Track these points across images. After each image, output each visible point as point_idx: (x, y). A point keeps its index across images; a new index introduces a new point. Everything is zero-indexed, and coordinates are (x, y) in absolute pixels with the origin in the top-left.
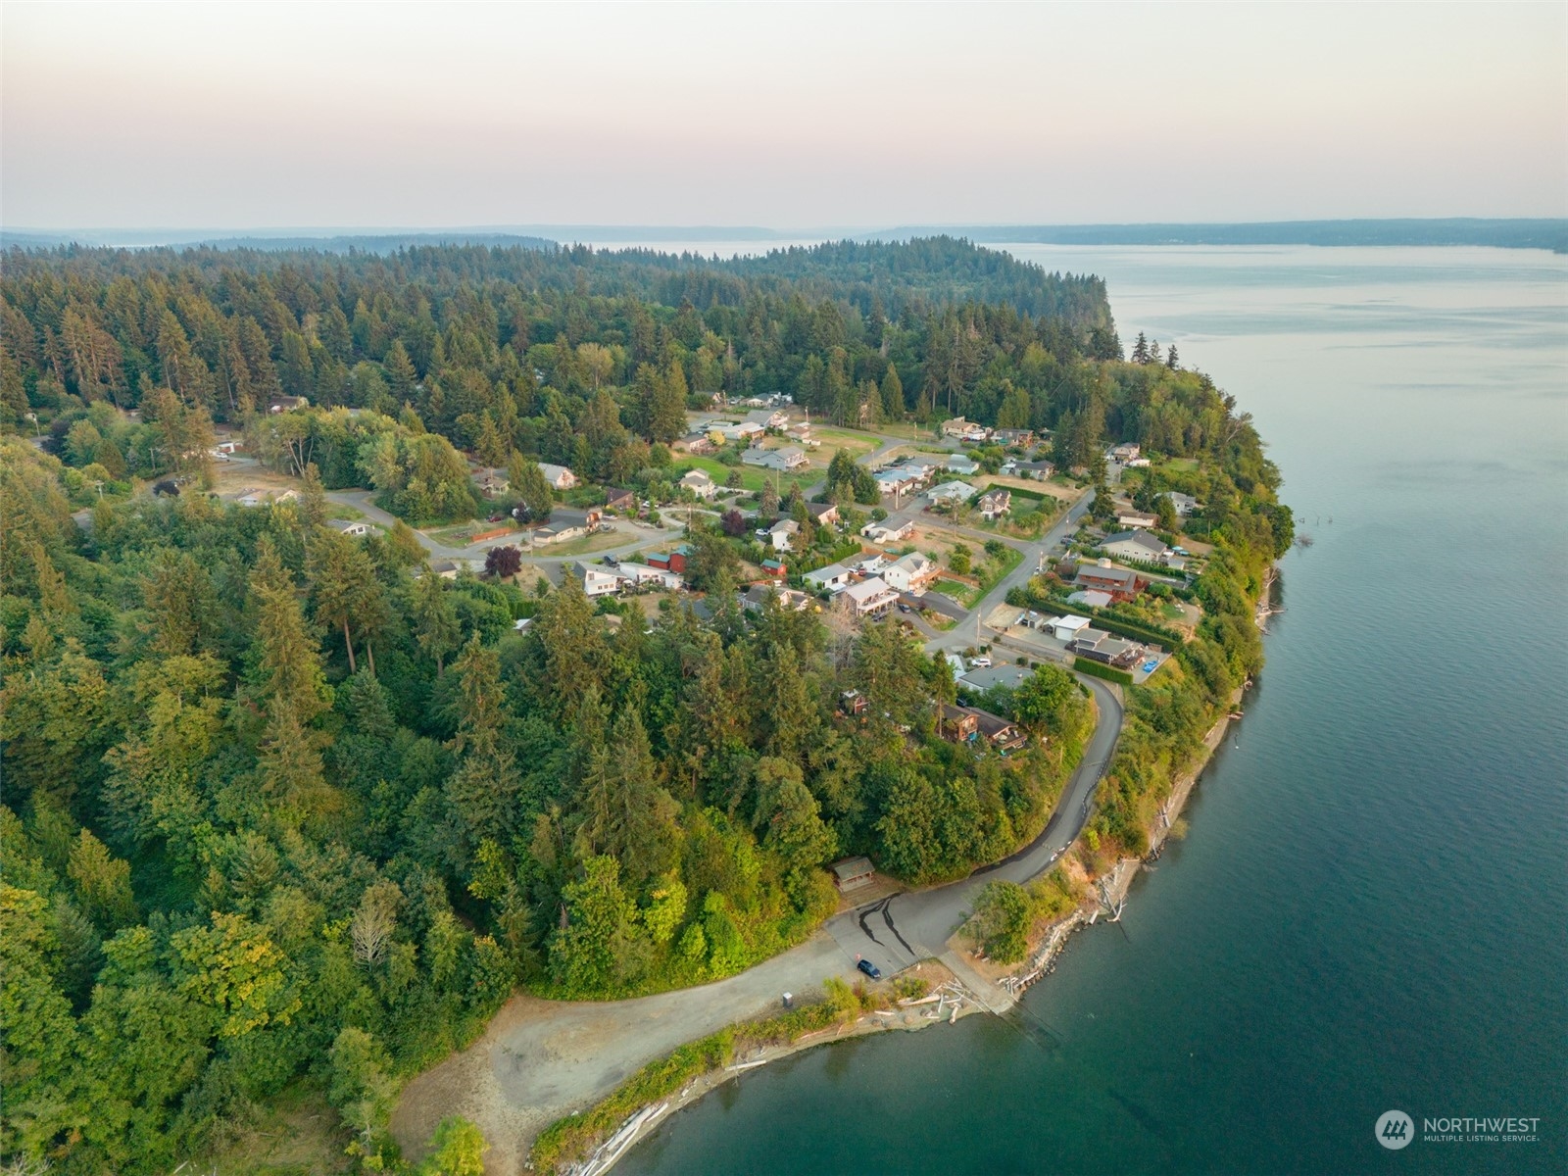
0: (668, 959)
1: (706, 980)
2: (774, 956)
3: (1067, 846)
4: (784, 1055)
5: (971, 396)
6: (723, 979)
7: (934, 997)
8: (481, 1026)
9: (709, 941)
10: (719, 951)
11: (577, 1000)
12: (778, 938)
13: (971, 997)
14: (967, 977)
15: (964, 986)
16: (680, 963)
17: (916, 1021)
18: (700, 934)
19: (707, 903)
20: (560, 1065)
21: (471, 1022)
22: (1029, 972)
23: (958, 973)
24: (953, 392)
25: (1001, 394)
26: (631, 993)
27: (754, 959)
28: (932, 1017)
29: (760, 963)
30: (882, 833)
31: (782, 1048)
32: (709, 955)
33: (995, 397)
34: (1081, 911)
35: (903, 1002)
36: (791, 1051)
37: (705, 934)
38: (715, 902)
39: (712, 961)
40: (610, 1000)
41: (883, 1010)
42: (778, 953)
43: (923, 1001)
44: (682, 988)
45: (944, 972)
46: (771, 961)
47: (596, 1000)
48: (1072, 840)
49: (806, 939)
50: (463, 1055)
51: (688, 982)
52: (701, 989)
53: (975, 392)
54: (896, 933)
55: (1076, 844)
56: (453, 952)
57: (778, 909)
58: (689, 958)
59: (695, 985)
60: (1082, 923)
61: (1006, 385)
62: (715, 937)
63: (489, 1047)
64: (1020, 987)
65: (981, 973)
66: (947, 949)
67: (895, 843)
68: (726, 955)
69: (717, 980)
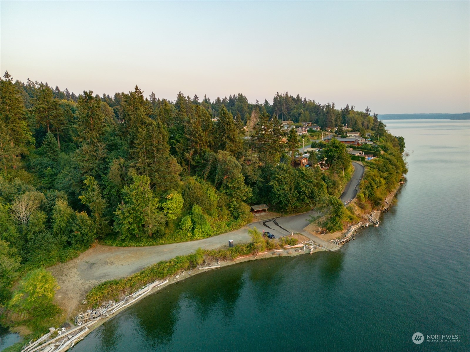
0: (174, 232)
1: (192, 239)
2: (224, 233)
3: (351, 200)
4: (229, 264)
5: (290, 115)
6: (199, 239)
7: (301, 245)
8: (76, 253)
9: (194, 223)
10: (198, 226)
11: (128, 246)
12: (226, 227)
13: (319, 246)
14: (315, 239)
15: (314, 242)
16: (179, 233)
17: (293, 253)
18: (190, 220)
19: (193, 209)
20: (113, 266)
21: (71, 251)
22: (344, 238)
23: (310, 238)
24: (284, 114)
25: (300, 114)
26: (155, 243)
27: (215, 233)
28: (301, 252)
29: (218, 235)
30: (272, 187)
31: (228, 262)
32: (193, 229)
33: (298, 115)
34: (361, 223)
35: (287, 246)
36: (232, 263)
37: (192, 220)
38: (197, 209)
39: (195, 231)
40: (144, 246)
41: (277, 249)
42: (226, 232)
43: (296, 246)
44: (180, 242)
45: (304, 238)
46: (223, 234)
47: (137, 246)
48: (353, 198)
49: (239, 229)
50: (63, 264)
51: (183, 239)
52: (190, 242)
53: (291, 114)
54: (280, 227)
55: (355, 200)
56: (65, 219)
57: (226, 218)
58: (184, 230)
59: (186, 241)
60: (363, 227)
61: (302, 111)
62: (196, 220)
63: (78, 261)
64: (341, 243)
65: (321, 238)
66: (304, 231)
67: (278, 190)
68: (202, 228)
69: (197, 239)
